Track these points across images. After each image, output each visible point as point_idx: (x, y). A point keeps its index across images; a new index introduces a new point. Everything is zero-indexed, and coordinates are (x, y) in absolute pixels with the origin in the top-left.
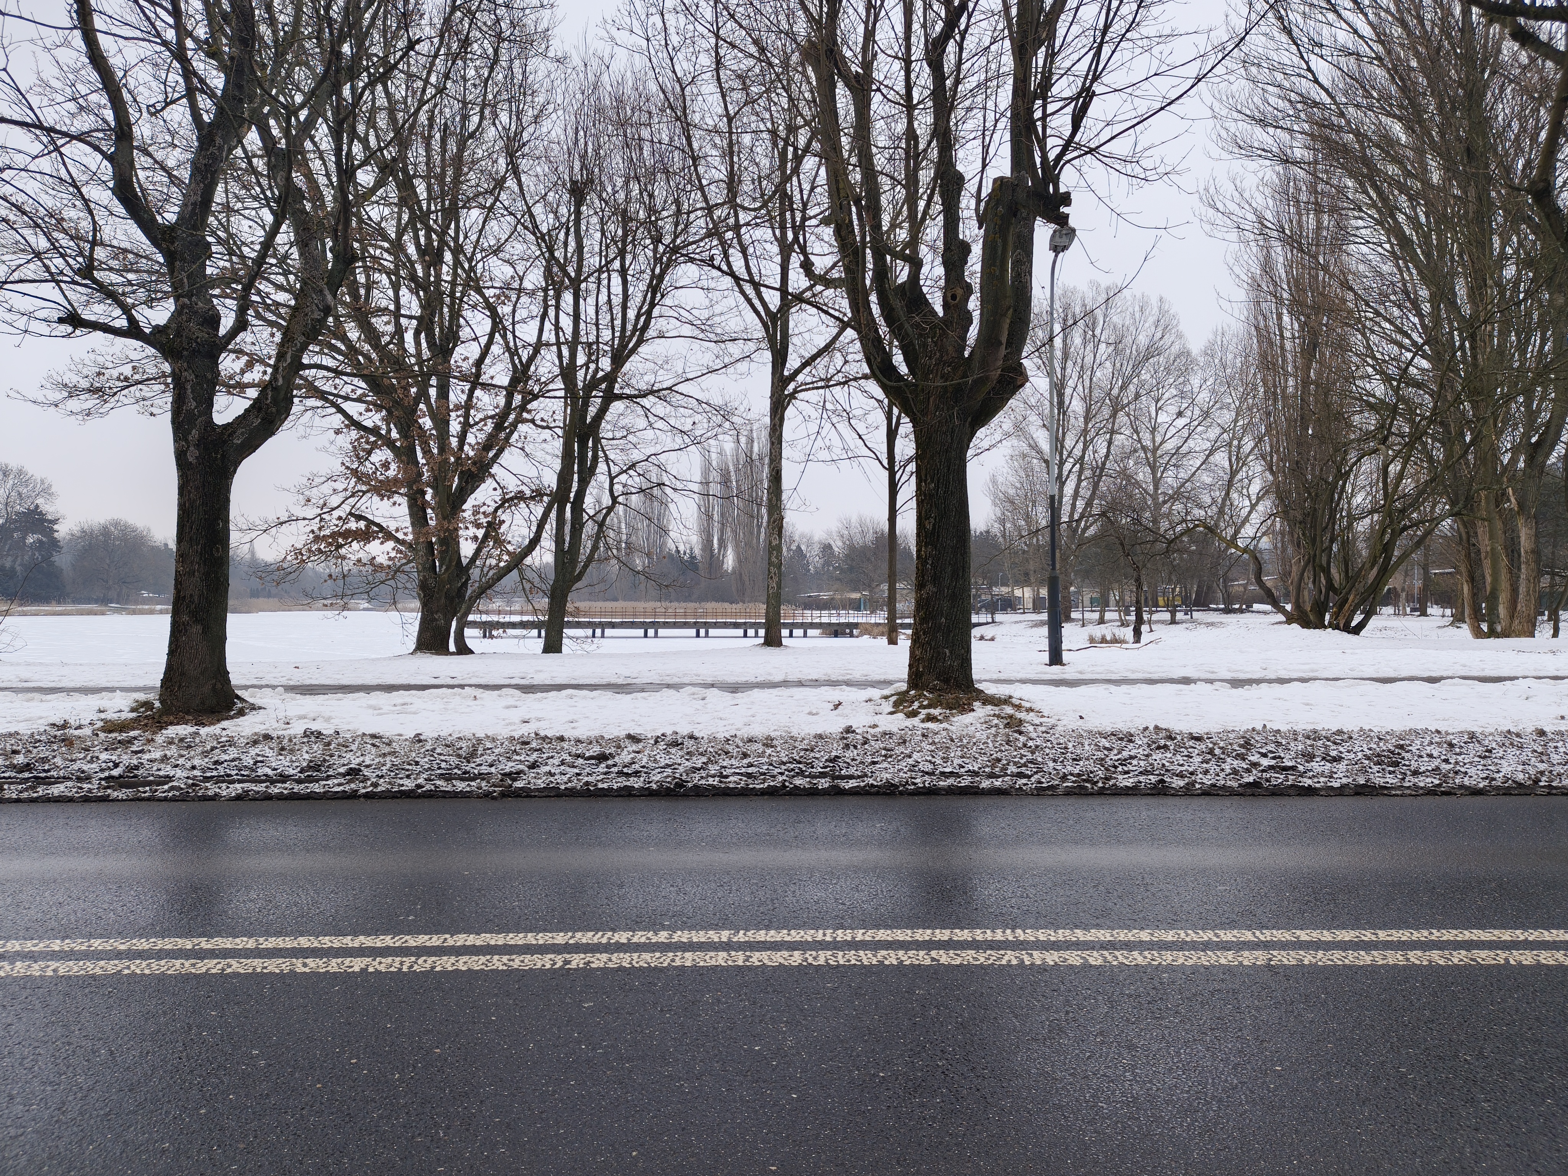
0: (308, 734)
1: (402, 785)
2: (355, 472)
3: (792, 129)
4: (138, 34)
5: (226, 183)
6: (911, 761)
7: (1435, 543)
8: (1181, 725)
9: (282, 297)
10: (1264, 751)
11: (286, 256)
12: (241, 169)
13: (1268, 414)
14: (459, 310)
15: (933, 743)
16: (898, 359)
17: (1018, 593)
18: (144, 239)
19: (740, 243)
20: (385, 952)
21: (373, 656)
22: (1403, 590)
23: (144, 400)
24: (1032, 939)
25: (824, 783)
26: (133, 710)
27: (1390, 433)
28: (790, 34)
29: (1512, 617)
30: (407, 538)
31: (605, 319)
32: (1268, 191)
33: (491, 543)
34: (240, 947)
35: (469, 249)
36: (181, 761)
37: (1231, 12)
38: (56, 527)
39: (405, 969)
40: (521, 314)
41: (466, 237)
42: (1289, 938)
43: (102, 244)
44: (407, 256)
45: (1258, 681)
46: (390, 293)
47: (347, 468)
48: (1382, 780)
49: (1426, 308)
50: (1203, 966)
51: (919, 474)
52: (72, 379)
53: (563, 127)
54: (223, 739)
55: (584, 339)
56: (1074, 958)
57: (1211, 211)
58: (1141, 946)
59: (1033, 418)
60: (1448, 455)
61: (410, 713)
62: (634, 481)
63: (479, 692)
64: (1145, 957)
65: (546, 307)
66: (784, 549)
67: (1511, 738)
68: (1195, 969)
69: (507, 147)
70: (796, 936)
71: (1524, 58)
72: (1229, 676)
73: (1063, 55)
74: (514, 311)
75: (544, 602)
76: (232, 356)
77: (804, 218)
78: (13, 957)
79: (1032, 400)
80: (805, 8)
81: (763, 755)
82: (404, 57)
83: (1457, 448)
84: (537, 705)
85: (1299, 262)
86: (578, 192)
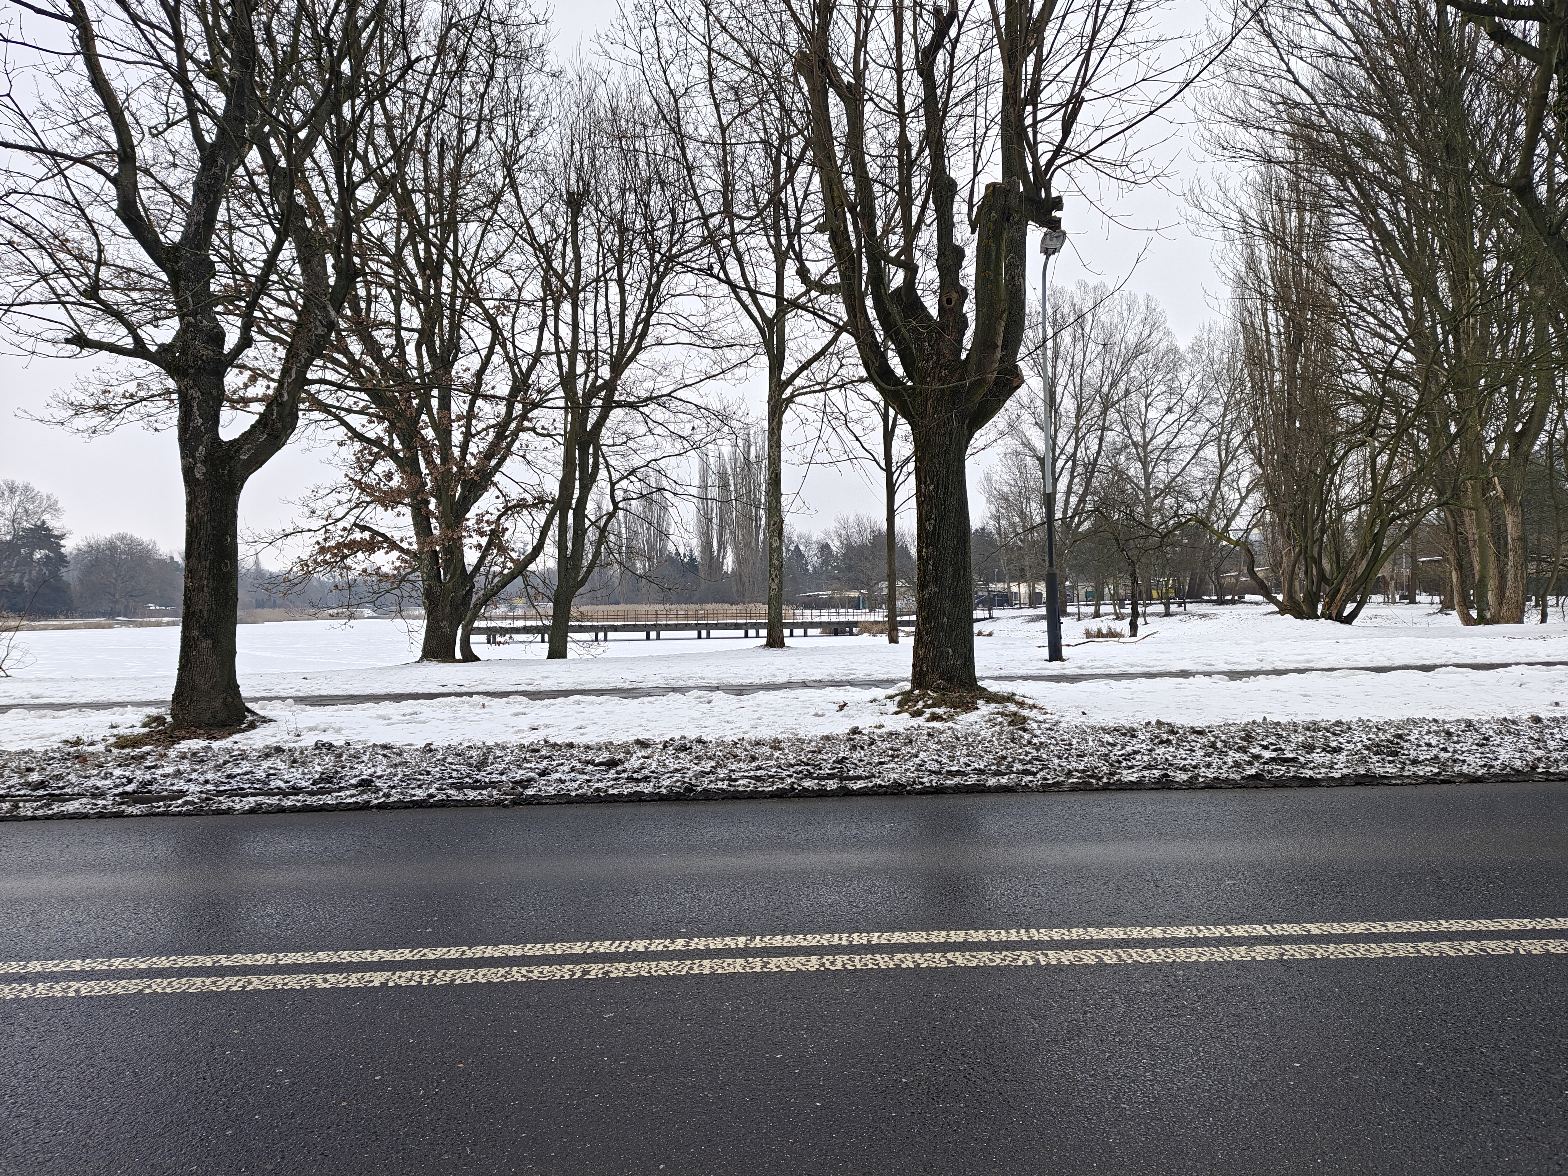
0: (318, 746)
1: (414, 795)
2: (358, 484)
3: (785, 138)
4: (139, 57)
5: (228, 202)
6: (917, 761)
7: (1423, 533)
8: (1182, 719)
9: (284, 312)
10: (1265, 743)
11: (289, 272)
12: (242, 187)
13: (1256, 408)
14: (460, 322)
15: (939, 742)
17: (1014, 588)
18: (151, 261)
19: (737, 251)
20: (404, 966)
21: (380, 664)
22: (1392, 578)
23: (149, 416)
24: (1047, 938)
25: (832, 785)
26: (145, 725)
27: (1377, 425)
28: (782, 45)
29: (1500, 604)
30: (411, 548)
31: (603, 329)
32: (1251, 191)
33: (495, 551)
34: (260, 963)
35: (468, 260)
36: (194, 776)
37: (1211, 15)
38: (62, 542)
39: (425, 982)
40: (521, 324)
41: (465, 249)
42: (1300, 932)
43: (106, 264)
44: (406, 269)
45: (1256, 673)
46: (392, 306)
47: (351, 479)
48: (1382, 770)
49: (1409, 301)
50: (1216, 961)
51: (917, 471)
52: (79, 397)
53: (559, 139)
54: (236, 753)
55: (582, 348)
56: (1089, 957)
57: (1196, 211)
58: (1154, 943)
59: (1027, 417)
60: (1434, 445)
61: (420, 722)
62: (634, 486)
63: (486, 700)
64: (1159, 955)
65: (545, 317)
66: (784, 550)
67: (1508, 726)
68: (1209, 965)
69: (504, 161)
70: (812, 940)
71: (1499, 55)
72: (1226, 668)
73: (1051, 61)
74: (514, 322)
75: (549, 607)
76: (236, 371)
77: (799, 225)
78: (34, 978)
79: (1025, 401)
80: (796, 20)
81: (770, 757)
82: (401, 77)
83: (1443, 442)
84: (545, 712)
85: (1283, 259)
86: (575, 203)
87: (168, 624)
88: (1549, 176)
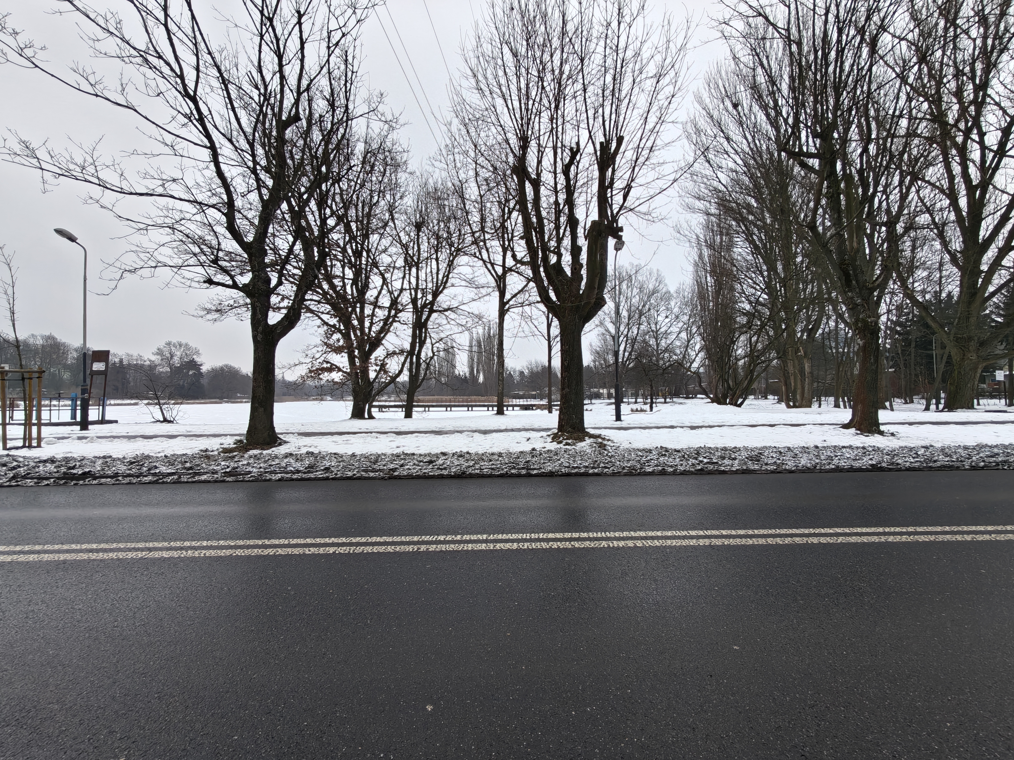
0: (308, 453)
1: (347, 474)
2: (326, 344)
3: (507, 201)
4: (237, 164)
5: (273, 225)
6: (560, 462)
7: (771, 370)
8: (671, 446)
9: (297, 271)
10: (705, 456)
11: (298, 254)
12: (279, 219)
13: (702, 317)
14: (369, 276)
15: (569, 454)
17: (601, 391)
18: (239, 248)
19: (486, 247)
20: (343, 545)
21: (334, 420)
22: (758, 389)
23: (238, 314)
24: (613, 536)
25: (524, 472)
26: (235, 444)
27: (752, 325)
28: (507, 162)
29: (802, 400)
30: (347, 371)
31: (429, 279)
32: (701, 227)
33: (383, 373)
34: (282, 543)
35: (373, 250)
36: (255, 465)
38: (201, 367)
39: (351, 552)
41: (372, 245)
42: (718, 534)
43: (222, 250)
44: (348, 254)
45: (701, 427)
46: (341, 269)
47: (323, 342)
48: (753, 467)
49: (766, 273)
50: (683, 546)
52: (209, 306)
53: (412, 200)
54: (273, 456)
55: (420, 287)
56: (630, 544)
57: (678, 235)
58: (658, 538)
59: (608, 320)
60: (776, 334)
61: (350, 444)
62: (441, 346)
63: (378, 435)
64: (660, 543)
65: (405, 274)
66: (504, 374)
67: (805, 450)
68: (680, 547)
69: (389, 209)
70: (514, 536)
71: (802, 173)
72: (689, 425)
73: (618, 171)
74: (392, 276)
75: (405, 397)
76: (276, 296)
77: (513, 237)
78: (187, 549)
79: (607, 312)
80: (513, 152)
81: (498, 460)
82: (347, 173)
83: (780, 332)
84: (403, 440)
85: (714, 255)
86: (418, 226)
87: (245, 402)
88: (823, 223)
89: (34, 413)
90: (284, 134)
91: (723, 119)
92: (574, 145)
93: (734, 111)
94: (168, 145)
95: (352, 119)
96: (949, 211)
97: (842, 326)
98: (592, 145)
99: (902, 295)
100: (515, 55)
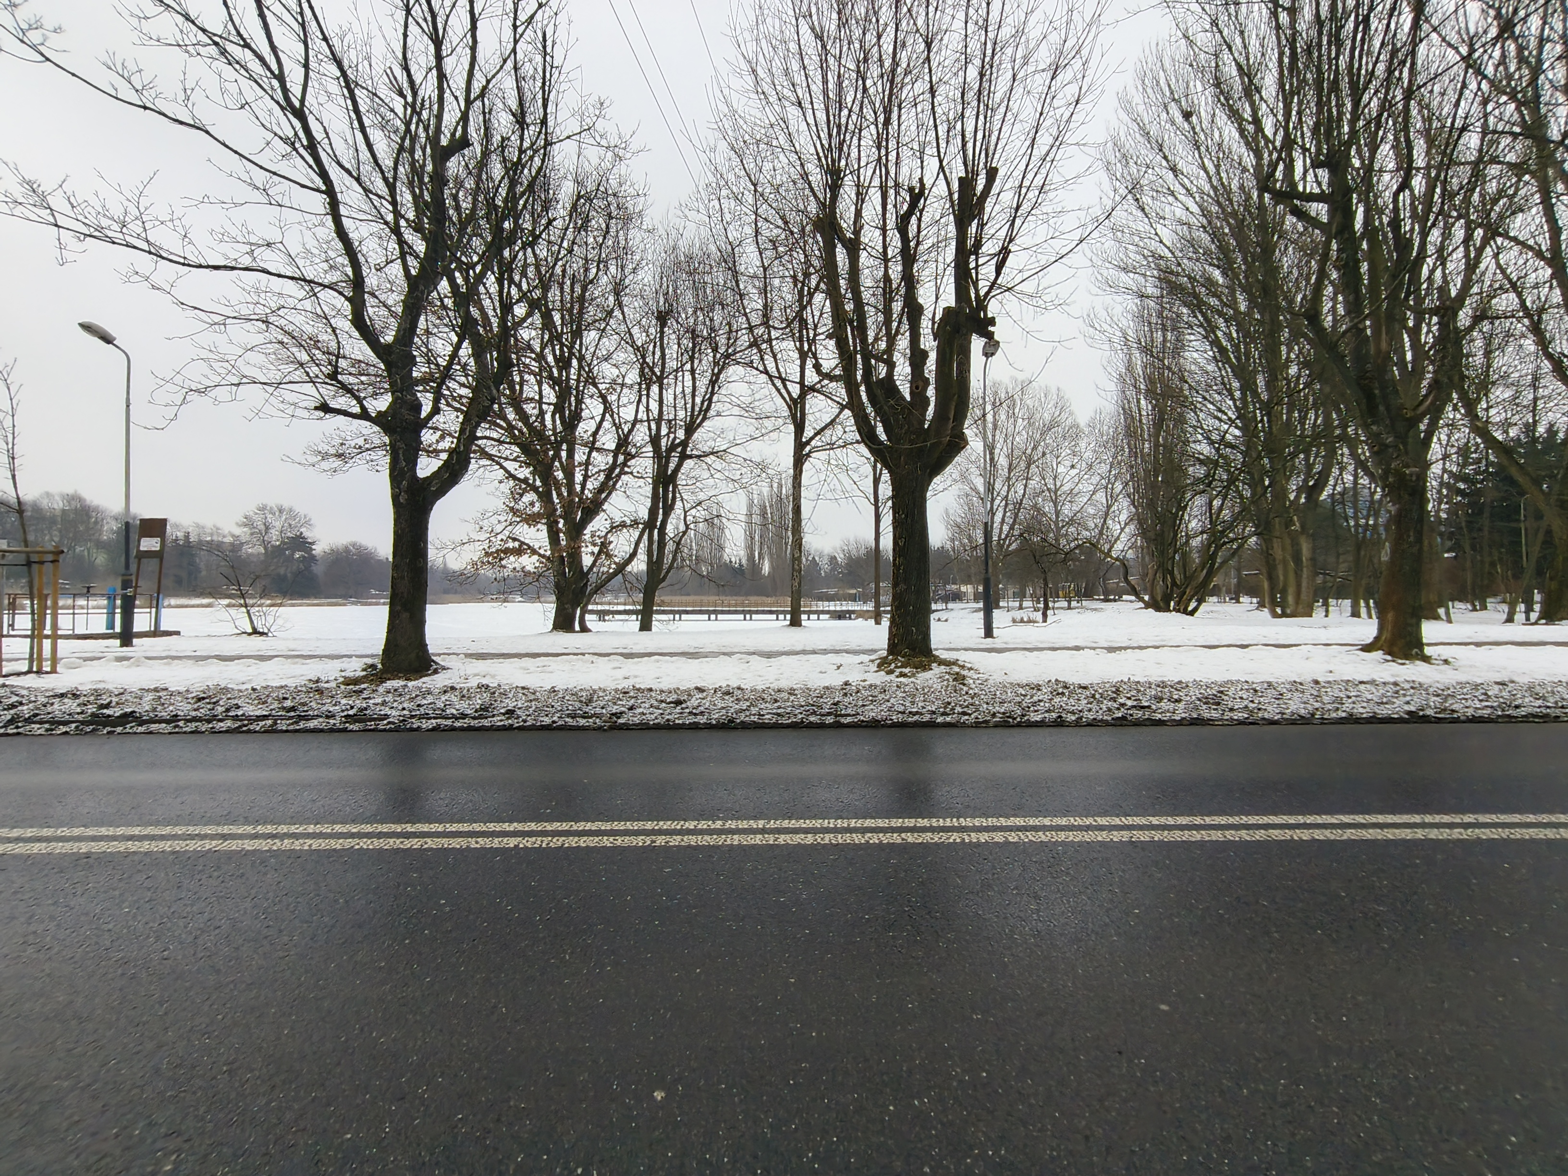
0: (479, 686)
1: (543, 721)
2: (512, 509)
3: (807, 275)
4: (369, 217)
5: (427, 315)
6: (889, 704)
7: (1245, 553)
8: (1073, 679)
9: (464, 391)
10: (1129, 695)
11: (466, 364)
12: (436, 306)
13: (1132, 467)
14: (582, 399)
15: (904, 692)
16: (880, 430)
17: (963, 589)
18: (372, 354)
19: (772, 351)
20: (531, 834)
21: (524, 634)
22: (1223, 585)
23: (371, 461)
24: (971, 824)
25: (830, 720)
26: (363, 670)
27: (1214, 479)
28: (805, 213)
29: (1297, 604)
30: (546, 553)
31: (680, 403)
32: (1130, 317)
33: (604, 557)
34: (433, 830)
35: (588, 357)
36: (395, 705)
38: (313, 547)
39: (544, 845)
40: (624, 400)
41: (587, 349)
42: (1145, 822)
43: (344, 357)
44: (547, 363)
45: (1125, 648)
46: (536, 388)
47: (507, 506)
48: (1209, 715)
49: (1237, 394)
50: (1086, 841)
51: (894, 508)
52: (324, 448)
53: (652, 275)
54: (424, 690)
55: (666, 417)
56: (999, 837)
57: (1091, 330)
58: (1044, 829)
59: (973, 469)
60: (1253, 495)
61: (548, 672)
62: (700, 513)
63: (595, 658)
64: (1047, 836)
65: (640, 396)
66: (804, 560)
67: (1296, 686)
68: (1081, 844)
69: (615, 289)
70: (809, 823)
71: (1300, 227)
72: (1106, 644)
73: (989, 225)
74: (619, 399)
75: (640, 597)
76: (430, 431)
77: (815, 335)
78: (282, 837)
79: (971, 457)
80: (815, 195)
81: (787, 700)
82: (546, 230)
83: (1259, 489)
84: (634, 667)
85: (1152, 364)
86: (662, 318)
87: (381, 604)
88: (1334, 309)
89: (48, 617)
90: (444, 169)
91: (1166, 137)
92: (916, 184)
93: (1186, 125)
94: (258, 189)
95: (551, 144)
96: (1551, 287)
97: (1364, 481)
98: (944, 182)
99: (1467, 431)
100: (819, 37)
